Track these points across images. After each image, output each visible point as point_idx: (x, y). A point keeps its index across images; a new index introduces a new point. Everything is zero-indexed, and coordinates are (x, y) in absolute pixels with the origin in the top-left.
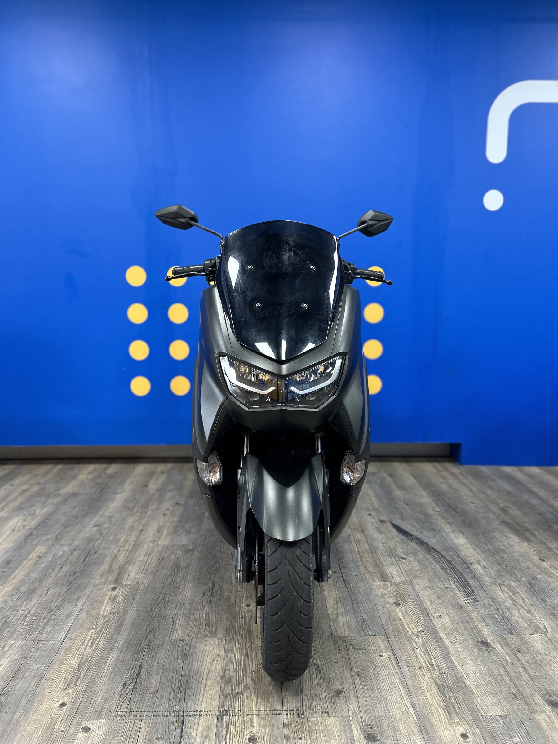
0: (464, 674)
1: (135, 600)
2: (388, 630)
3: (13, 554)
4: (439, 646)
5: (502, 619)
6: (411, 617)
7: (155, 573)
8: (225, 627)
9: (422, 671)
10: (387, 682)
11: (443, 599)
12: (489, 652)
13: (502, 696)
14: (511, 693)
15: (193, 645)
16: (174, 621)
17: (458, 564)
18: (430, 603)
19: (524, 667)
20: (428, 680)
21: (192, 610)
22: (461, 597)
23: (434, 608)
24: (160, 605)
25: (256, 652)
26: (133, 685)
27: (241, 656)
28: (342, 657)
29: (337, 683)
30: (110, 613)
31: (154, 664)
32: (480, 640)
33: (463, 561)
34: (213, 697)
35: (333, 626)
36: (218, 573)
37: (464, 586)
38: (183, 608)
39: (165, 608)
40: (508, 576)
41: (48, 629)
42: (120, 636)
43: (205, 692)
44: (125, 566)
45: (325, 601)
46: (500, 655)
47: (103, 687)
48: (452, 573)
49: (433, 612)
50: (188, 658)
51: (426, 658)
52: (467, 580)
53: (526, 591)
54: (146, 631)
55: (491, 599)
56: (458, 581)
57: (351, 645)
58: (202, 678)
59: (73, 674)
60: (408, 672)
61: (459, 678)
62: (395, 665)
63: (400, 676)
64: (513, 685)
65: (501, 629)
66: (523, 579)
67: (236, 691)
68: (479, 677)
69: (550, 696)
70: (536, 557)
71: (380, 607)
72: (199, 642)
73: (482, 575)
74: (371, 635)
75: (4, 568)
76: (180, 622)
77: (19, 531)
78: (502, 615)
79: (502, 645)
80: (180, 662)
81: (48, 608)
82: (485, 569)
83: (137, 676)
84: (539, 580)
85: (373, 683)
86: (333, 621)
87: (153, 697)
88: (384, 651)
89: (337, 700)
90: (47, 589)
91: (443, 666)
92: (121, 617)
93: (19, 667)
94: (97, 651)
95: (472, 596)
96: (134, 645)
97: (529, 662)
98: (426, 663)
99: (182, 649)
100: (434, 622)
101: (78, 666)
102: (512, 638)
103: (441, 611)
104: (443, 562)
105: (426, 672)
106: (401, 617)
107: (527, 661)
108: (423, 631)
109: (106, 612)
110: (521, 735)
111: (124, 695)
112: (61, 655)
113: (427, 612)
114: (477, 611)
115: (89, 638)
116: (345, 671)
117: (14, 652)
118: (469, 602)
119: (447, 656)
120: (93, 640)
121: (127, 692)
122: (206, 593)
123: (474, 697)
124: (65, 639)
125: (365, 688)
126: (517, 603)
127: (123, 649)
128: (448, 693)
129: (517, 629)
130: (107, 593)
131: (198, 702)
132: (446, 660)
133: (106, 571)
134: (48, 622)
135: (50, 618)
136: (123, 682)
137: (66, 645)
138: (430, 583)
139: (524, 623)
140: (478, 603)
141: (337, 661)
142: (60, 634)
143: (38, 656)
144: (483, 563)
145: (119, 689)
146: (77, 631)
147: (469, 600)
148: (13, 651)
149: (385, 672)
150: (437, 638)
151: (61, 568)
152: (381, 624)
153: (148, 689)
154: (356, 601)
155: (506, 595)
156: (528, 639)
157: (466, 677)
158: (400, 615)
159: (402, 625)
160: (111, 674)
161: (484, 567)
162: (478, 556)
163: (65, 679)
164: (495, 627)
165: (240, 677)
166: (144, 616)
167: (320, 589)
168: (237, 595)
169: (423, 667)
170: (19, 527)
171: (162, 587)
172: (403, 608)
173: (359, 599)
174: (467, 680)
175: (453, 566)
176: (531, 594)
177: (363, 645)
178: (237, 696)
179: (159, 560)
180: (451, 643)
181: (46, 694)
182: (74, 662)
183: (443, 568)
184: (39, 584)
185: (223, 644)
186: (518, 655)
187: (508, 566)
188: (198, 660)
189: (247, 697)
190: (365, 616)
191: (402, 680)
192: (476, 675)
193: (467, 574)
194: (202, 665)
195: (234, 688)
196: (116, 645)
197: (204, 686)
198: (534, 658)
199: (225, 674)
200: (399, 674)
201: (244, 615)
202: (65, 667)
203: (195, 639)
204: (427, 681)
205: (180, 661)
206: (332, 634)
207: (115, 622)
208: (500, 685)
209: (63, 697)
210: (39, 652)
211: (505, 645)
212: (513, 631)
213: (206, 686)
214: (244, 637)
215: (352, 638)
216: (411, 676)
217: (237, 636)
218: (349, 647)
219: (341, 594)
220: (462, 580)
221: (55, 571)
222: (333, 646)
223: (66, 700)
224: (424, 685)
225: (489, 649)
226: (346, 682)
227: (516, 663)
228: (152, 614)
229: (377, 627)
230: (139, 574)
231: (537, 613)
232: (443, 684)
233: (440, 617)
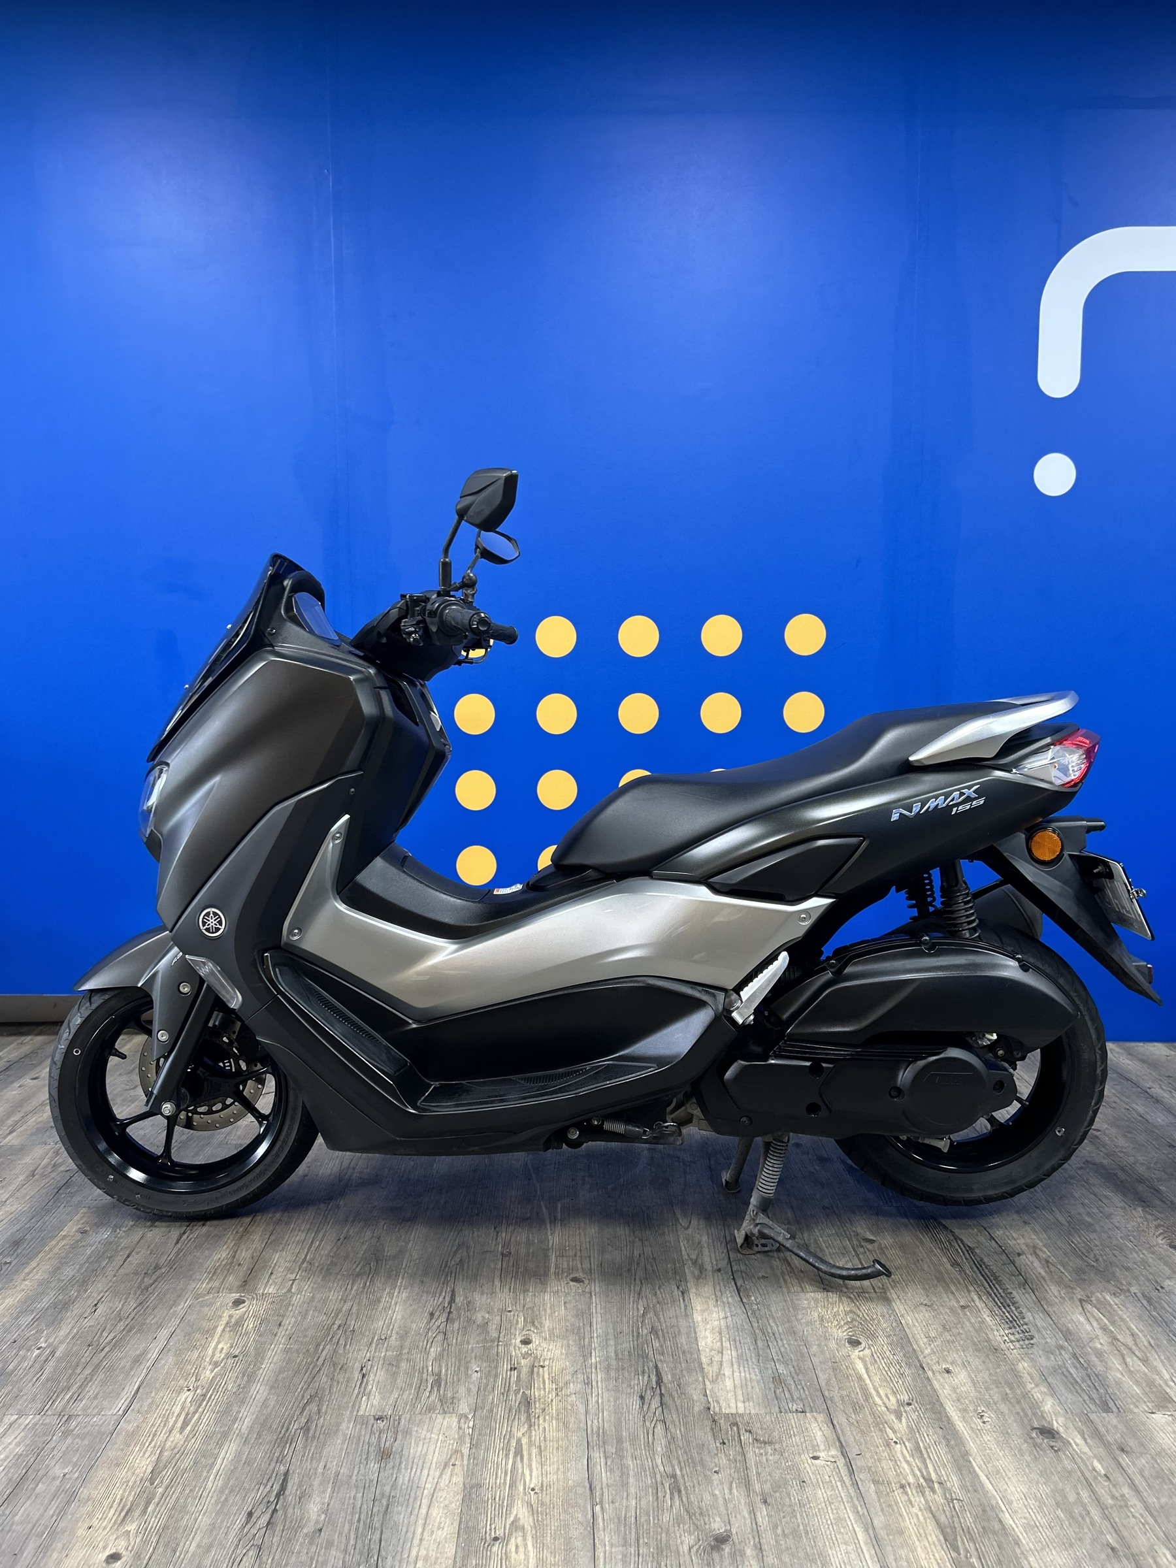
0: (1000, 1502)
1: (281, 1328)
2: (832, 1399)
3: (27, 1226)
4: (944, 1437)
5: (1087, 1379)
6: (884, 1372)
7: (327, 1269)
8: (474, 1390)
9: (906, 1493)
10: (827, 1517)
11: (955, 1331)
12: (1056, 1451)
13: (1084, 1551)
14: (1103, 1544)
15: (404, 1429)
16: (364, 1376)
17: (989, 1255)
18: (925, 1340)
19: (1133, 1486)
20: (920, 1514)
21: (405, 1351)
22: (994, 1327)
23: (934, 1352)
24: (335, 1340)
25: (540, 1446)
26: (267, 1517)
27: (507, 1455)
28: (729, 1460)
29: (718, 1519)
30: (228, 1356)
31: (316, 1469)
32: (1036, 1425)
33: (1001, 1247)
34: (440, 1546)
35: (712, 1390)
36: (463, 1269)
37: (1001, 1303)
38: (385, 1345)
39: (345, 1346)
40: (1100, 1282)
41: (92, 1389)
42: (245, 1407)
43: (426, 1534)
44: (264, 1253)
45: (696, 1333)
46: (1081, 1458)
47: (204, 1521)
48: (976, 1274)
49: (932, 1360)
50: (391, 1457)
51: (916, 1464)
52: (1009, 1291)
53: (1140, 1317)
54: (303, 1397)
55: (1061, 1332)
56: (988, 1292)
57: (750, 1432)
58: (419, 1503)
59: (139, 1490)
60: (874, 1496)
61: (987, 1508)
62: (846, 1479)
63: (857, 1503)
64: (1109, 1527)
65: (1084, 1400)
66: (1133, 1289)
67: (493, 1533)
68: (1032, 1507)
70: (1162, 1240)
71: (814, 1349)
72: (417, 1422)
73: (1041, 1280)
74: (794, 1410)
75: (8, 1255)
76: (378, 1376)
77: (43, 1176)
78: (1086, 1369)
79: (1086, 1436)
80: (374, 1466)
81: (95, 1344)
82: (1048, 1267)
83: (278, 1496)
84: (1167, 1289)
85: (797, 1519)
86: (711, 1379)
87: (311, 1544)
88: (822, 1447)
89: (716, 1555)
90: (96, 1302)
91: (954, 1482)
92: (249, 1365)
93: (24, 1471)
94: (193, 1441)
95: (1019, 1327)
96: (274, 1426)
97: (1146, 1473)
98: (914, 1475)
99: (379, 1437)
100: (935, 1382)
101: (152, 1472)
102: (1107, 1419)
103: (950, 1359)
104: (957, 1250)
105: (916, 1495)
106: (862, 1371)
107: (1141, 1472)
108: (909, 1404)
109: (218, 1355)
111: (247, 1538)
112: (116, 1446)
113: (919, 1361)
114: (1032, 1360)
115: (177, 1410)
116: (735, 1491)
117: (16, 1438)
118: (1012, 1338)
119: (962, 1462)
120: (187, 1414)
121: (254, 1531)
122: (437, 1314)
123: (1022, 1553)
124: (126, 1412)
125: (779, 1531)
126: (1119, 1343)
127: (250, 1436)
128: (963, 1543)
129: (1120, 1399)
130: (223, 1312)
131: (408, 1557)
132: (960, 1469)
133: (224, 1263)
134: (92, 1374)
135: (97, 1366)
136: (247, 1508)
137: (127, 1427)
138: (928, 1296)
139: (1135, 1387)
140: (1032, 1342)
141: (717, 1469)
142: (117, 1402)
143: (67, 1448)
144: (1045, 1253)
145: (238, 1525)
146: (153, 1394)
147: (1013, 1334)
148: (13, 1437)
149: (825, 1495)
150: (940, 1420)
151: (128, 1256)
152: (818, 1387)
153: (301, 1527)
154: (764, 1333)
155: (1095, 1324)
156: (1144, 1424)
157: (1004, 1509)
158: (860, 1366)
159: (864, 1389)
160: (221, 1492)
161: (1047, 1262)
162: (1034, 1237)
163: (121, 1500)
164: (1070, 1396)
165: (503, 1502)
166: (300, 1365)
167: (686, 1306)
168: (504, 1318)
169: (909, 1484)
170: (45, 1167)
171: (341, 1299)
172: (867, 1352)
173: (770, 1331)
174: (1007, 1515)
175: (979, 1259)
176: (1151, 1322)
177: (776, 1434)
178: (493, 1545)
179: (339, 1240)
180: (973, 1431)
181: (81, 1532)
182: (143, 1464)
183: (955, 1264)
184: (79, 1291)
185: (469, 1427)
186: (1121, 1460)
187: (1101, 1259)
188: (413, 1462)
189: (517, 1546)
190: (781, 1369)
191: (861, 1513)
192: (1026, 1503)
193: (1007, 1275)
194: (421, 1473)
195: (488, 1528)
196: (235, 1426)
197: (423, 1522)
198: (1156, 1465)
199: (470, 1495)
200: (855, 1499)
201: (518, 1364)
202: (123, 1474)
203: (408, 1416)
204: (917, 1515)
205: (372, 1465)
206: (709, 1409)
207: (237, 1377)
208: (1080, 1526)
209: (116, 1539)
210: (69, 1440)
211: (1091, 1437)
212: (1111, 1404)
213: (428, 1522)
214: (516, 1411)
215: (751, 1418)
216: (881, 1505)
217: (500, 1409)
218: (745, 1437)
219: (730, 1319)
220: (997, 1289)
221: (114, 1263)
222: (710, 1435)
223: (120, 1546)
224: (909, 1524)
225: (1058, 1444)
226: (735, 1517)
227: (1118, 1476)
228: (317, 1360)
229: (807, 1393)
230: (294, 1270)
231: (1164, 1365)
232: (953, 1522)
233: (948, 1371)
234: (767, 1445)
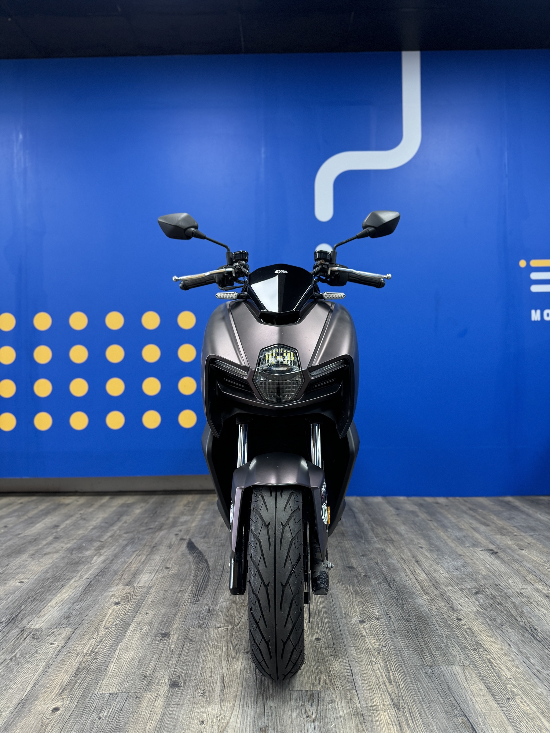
0: (115, 660)
2: (83, 624)
4: (117, 637)
5: (205, 615)
6: (118, 614)
9: (77, 657)
10: (33, 665)
11: (167, 599)
12: (161, 641)
13: (132, 677)
14: (143, 675)
17: (214, 572)
18: (150, 603)
19: (179, 654)
20: (75, 663)
22: (186, 598)
23: (149, 607)
28: (13, 645)
32: (163, 632)
33: (223, 570)
35: (34, 621)
37: (199, 589)
45: (51, 600)
46: (169, 644)
48: (201, 579)
49: (144, 610)
51: (94, 646)
52: (208, 585)
55: (214, 599)
56: (198, 586)
57: (34, 635)
60: (63, 657)
61: (107, 662)
62: (57, 651)
63: (52, 659)
64: (153, 668)
65: (195, 623)
68: (127, 661)
69: (179, 678)
71: (97, 606)
74: (62, 627)
78: (209, 612)
85: (18, 666)
86: (39, 616)
88: (59, 640)
91: (103, 653)
95: (197, 597)
97: (191, 650)
98: (88, 650)
100: (137, 617)
102: (196, 630)
103: (153, 609)
104: (202, 571)
105: (81, 657)
106: (109, 614)
108: (116, 625)
110: (113, 710)
113: (138, 610)
114: (189, 609)
118: (189, 602)
119: (115, 645)
123: (104, 678)
126: (234, 603)
128: (82, 674)
129: (211, 623)
132: (111, 648)
138: (169, 587)
139: (223, 618)
140: (196, 603)
147: (191, 600)
149: (40, 657)
150: (123, 630)
152: (83, 619)
154: (81, 600)
156: (211, 631)
157: (114, 662)
158: (110, 611)
159: (102, 620)
164: (190, 622)
167: (58, 591)
169: (82, 653)
172: (120, 607)
173: (85, 600)
174: (113, 664)
175: (208, 574)
177: (44, 636)
180: (133, 634)
183: (195, 576)
186: (186, 645)
190: (74, 613)
191: (49, 663)
198: (198, 646)
204: (73, 664)
206: (26, 627)
208: (140, 669)
211: (182, 637)
212: (205, 625)
215: (40, 630)
216: (61, 660)
218: (30, 637)
220: (203, 585)
222: (16, 636)
224: (66, 667)
225: (164, 639)
227: (177, 650)
229: (75, 621)
232: (86, 667)
233: (146, 614)
234: (36, 640)
